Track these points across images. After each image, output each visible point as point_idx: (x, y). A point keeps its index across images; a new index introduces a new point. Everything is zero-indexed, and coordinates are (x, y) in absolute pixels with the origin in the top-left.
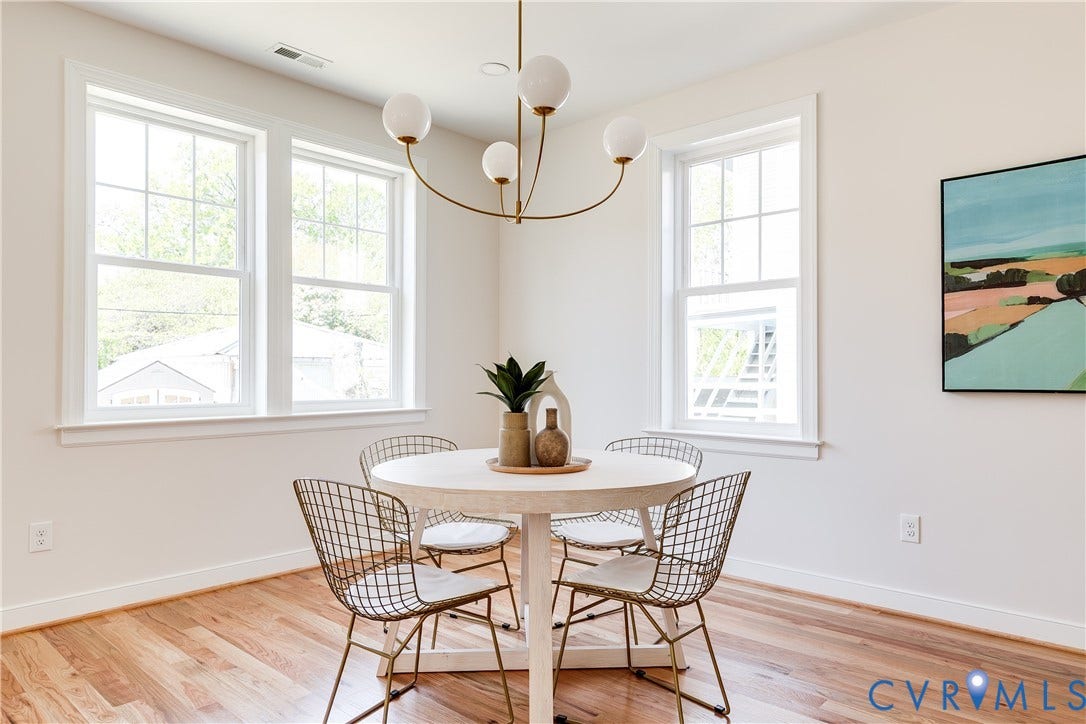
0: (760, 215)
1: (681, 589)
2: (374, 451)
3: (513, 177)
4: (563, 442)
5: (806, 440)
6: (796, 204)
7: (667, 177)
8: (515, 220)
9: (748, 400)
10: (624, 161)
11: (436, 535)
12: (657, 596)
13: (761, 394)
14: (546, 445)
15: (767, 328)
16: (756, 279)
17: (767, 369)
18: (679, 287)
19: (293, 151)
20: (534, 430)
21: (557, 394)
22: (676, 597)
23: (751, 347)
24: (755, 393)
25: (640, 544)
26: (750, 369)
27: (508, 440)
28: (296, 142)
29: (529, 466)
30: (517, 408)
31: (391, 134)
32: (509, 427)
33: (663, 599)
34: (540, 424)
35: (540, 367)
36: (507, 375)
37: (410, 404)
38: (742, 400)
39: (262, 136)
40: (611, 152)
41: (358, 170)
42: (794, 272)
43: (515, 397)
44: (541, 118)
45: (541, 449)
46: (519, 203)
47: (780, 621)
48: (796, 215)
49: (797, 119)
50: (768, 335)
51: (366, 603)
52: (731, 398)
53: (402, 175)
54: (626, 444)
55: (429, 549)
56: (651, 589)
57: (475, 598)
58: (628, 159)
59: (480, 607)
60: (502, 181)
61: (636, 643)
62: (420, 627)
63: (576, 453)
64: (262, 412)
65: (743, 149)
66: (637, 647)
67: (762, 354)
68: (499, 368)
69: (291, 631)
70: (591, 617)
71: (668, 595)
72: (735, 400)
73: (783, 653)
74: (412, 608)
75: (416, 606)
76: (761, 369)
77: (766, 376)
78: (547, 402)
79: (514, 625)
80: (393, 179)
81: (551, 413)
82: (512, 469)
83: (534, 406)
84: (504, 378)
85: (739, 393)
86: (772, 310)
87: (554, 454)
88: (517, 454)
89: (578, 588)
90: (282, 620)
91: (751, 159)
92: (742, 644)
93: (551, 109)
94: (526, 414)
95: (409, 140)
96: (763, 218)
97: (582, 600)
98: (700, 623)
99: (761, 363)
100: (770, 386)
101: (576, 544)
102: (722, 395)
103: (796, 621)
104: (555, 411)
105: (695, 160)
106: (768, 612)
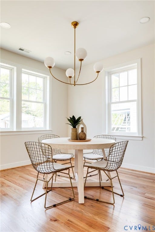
0: (128, 86)
1: (113, 167)
2: (41, 137)
3: (73, 76)
4: (85, 135)
5: (139, 136)
6: (136, 83)
7: (106, 78)
8: (74, 85)
9: (124, 130)
10: (98, 72)
11: (55, 157)
12: (107, 168)
13: (127, 128)
14: (81, 135)
15: (128, 113)
16: (127, 100)
17: (128, 123)
18: (109, 101)
19: (22, 72)
20: (78, 132)
21: (83, 124)
22: (112, 169)
23: (124, 117)
24: (125, 128)
25: (102, 159)
26: (124, 123)
27: (72, 134)
28: (23, 70)
29: (77, 140)
30: (74, 127)
31: (46, 66)
32: (72, 131)
33: (109, 169)
34: (80, 131)
35: (80, 118)
36: (72, 119)
37: (48, 129)
38: (122, 130)
39: (15, 68)
40: (95, 70)
41: (37, 76)
42: (136, 98)
43: (74, 124)
44: (81, 62)
45: (80, 136)
46: (75, 81)
47: (134, 177)
48: (136, 85)
49: (136, 64)
50: (128, 115)
51: (42, 170)
52: (120, 129)
53: (46, 77)
54: (100, 136)
55: (54, 159)
56: (106, 167)
57: (66, 169)
58: (99, 72)
59: (67, 171)
60: (70, 77)
61: (102, 181)
62: (53, 177)
63: (88, 138)
64: (15, 130)
65: (124, 71)
66: (102, 182)
67: (127, 119)
68: (70, 118)
69: (22, 179)
70: (91, 176)
71: (110, 168)
72: (121, 130)
73: (135, 183)
74: (52, 171)
75: (53, 170)
76: (127, 123)
77: (128, 124)
78: (81, 126)
79: (73, 177)
80: (44, 78)
81: (82, 128)
82: (74, 140)
83: (78, 127)
84: (72, 120)
85: (121, 128)
86: (129, 109)
87: (83, 137)
88: (75, 137)
89: (89, 167)
90: (20, 176)
91: (126, 73)
92: (126, 182)
93: (83, 60)
94: (77, 129)
95: (50, 67)
96: (129, 86)
97: (90, 170)
98: (117, 175)
99: (127, 121)
100: (129, 126)
101: (88, 159)
102: (118, 129)
103: (138, 177)
104: (83, 128)
105: (113, 74)
106: (131, 175)
